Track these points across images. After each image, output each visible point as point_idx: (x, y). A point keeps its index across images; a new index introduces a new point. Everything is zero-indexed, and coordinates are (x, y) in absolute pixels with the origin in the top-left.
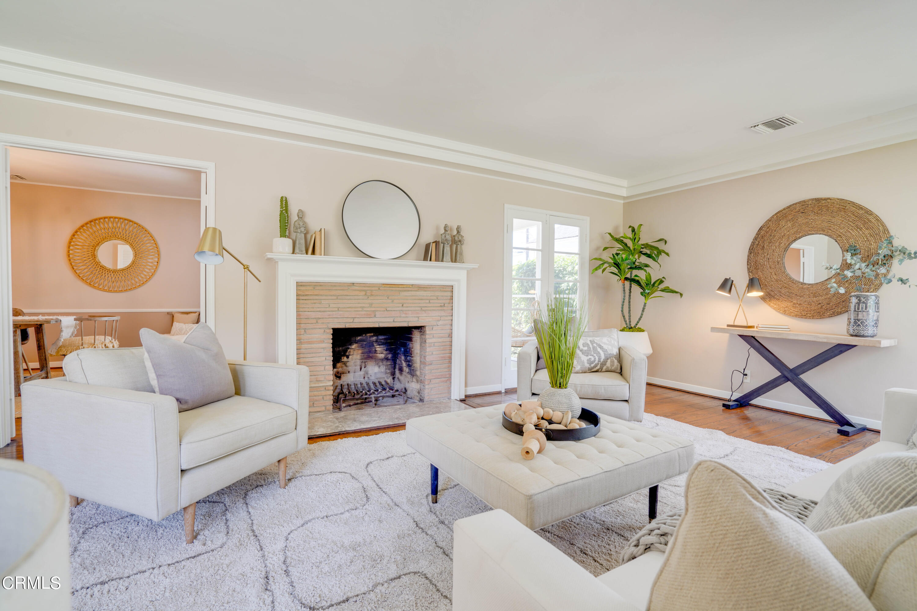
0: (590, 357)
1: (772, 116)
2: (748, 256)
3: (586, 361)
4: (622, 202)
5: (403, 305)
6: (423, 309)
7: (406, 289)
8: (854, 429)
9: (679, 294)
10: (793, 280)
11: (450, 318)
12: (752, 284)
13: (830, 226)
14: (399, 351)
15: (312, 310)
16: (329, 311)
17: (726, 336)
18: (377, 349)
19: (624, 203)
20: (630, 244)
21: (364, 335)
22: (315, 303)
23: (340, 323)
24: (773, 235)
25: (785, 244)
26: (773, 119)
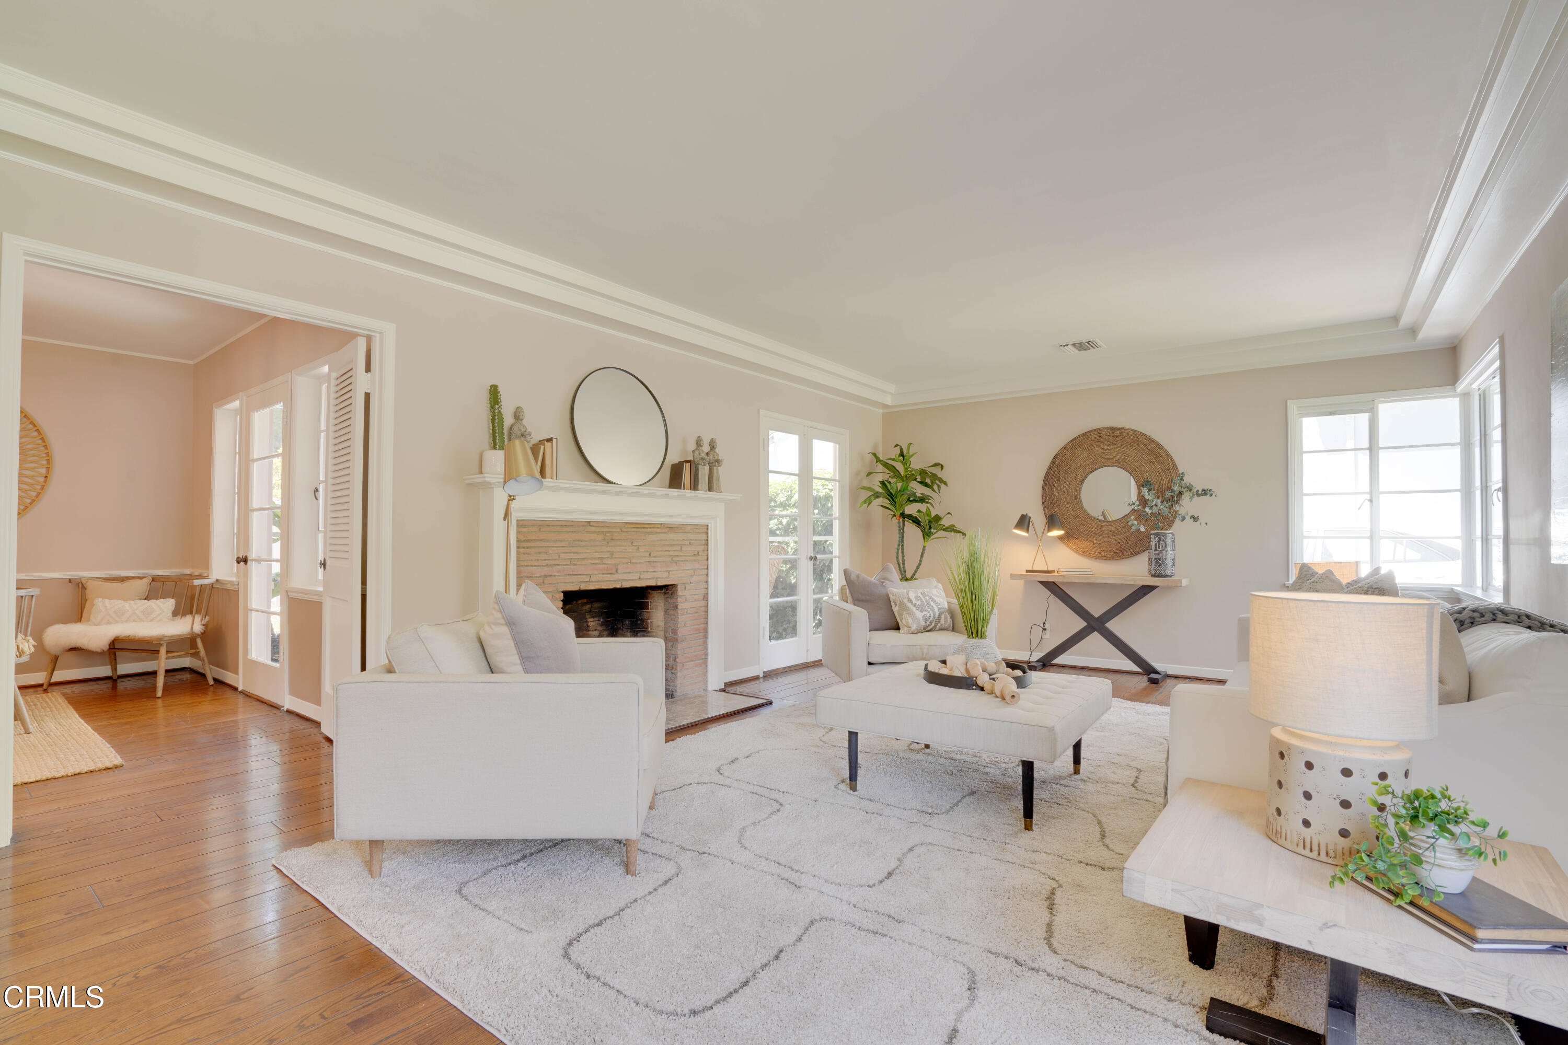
0: (925, 613)
1: (1082, 339)
2: (1043, 488)
3: (921, 619)
4: (881, 411)
5: (650, 555)
6: (674, 559)
7: (652, 530)
8: (1161, 676)
9: (961, 534)
10: (1092, 517)
11: (705, 572)
12: (1052, 522)
13: (1125, 459)
14: (619, 626)
15: (536, 563)
16: (558, 565)
17: (1021, 582)
18: (590, 624)
19: (883, 414)
20: (900, 467)
21: (574, 602)
22: (540, 553)
23: (572, 582)
24: (1068, 464)
25: (1082, 476)
26: (1083, 341)
